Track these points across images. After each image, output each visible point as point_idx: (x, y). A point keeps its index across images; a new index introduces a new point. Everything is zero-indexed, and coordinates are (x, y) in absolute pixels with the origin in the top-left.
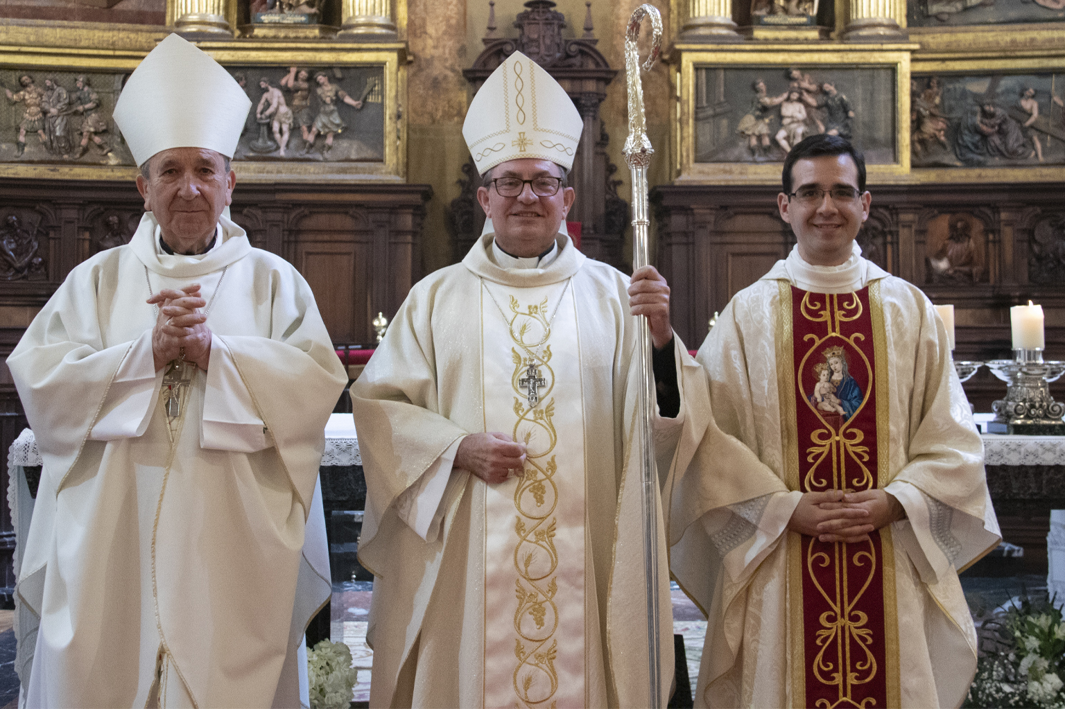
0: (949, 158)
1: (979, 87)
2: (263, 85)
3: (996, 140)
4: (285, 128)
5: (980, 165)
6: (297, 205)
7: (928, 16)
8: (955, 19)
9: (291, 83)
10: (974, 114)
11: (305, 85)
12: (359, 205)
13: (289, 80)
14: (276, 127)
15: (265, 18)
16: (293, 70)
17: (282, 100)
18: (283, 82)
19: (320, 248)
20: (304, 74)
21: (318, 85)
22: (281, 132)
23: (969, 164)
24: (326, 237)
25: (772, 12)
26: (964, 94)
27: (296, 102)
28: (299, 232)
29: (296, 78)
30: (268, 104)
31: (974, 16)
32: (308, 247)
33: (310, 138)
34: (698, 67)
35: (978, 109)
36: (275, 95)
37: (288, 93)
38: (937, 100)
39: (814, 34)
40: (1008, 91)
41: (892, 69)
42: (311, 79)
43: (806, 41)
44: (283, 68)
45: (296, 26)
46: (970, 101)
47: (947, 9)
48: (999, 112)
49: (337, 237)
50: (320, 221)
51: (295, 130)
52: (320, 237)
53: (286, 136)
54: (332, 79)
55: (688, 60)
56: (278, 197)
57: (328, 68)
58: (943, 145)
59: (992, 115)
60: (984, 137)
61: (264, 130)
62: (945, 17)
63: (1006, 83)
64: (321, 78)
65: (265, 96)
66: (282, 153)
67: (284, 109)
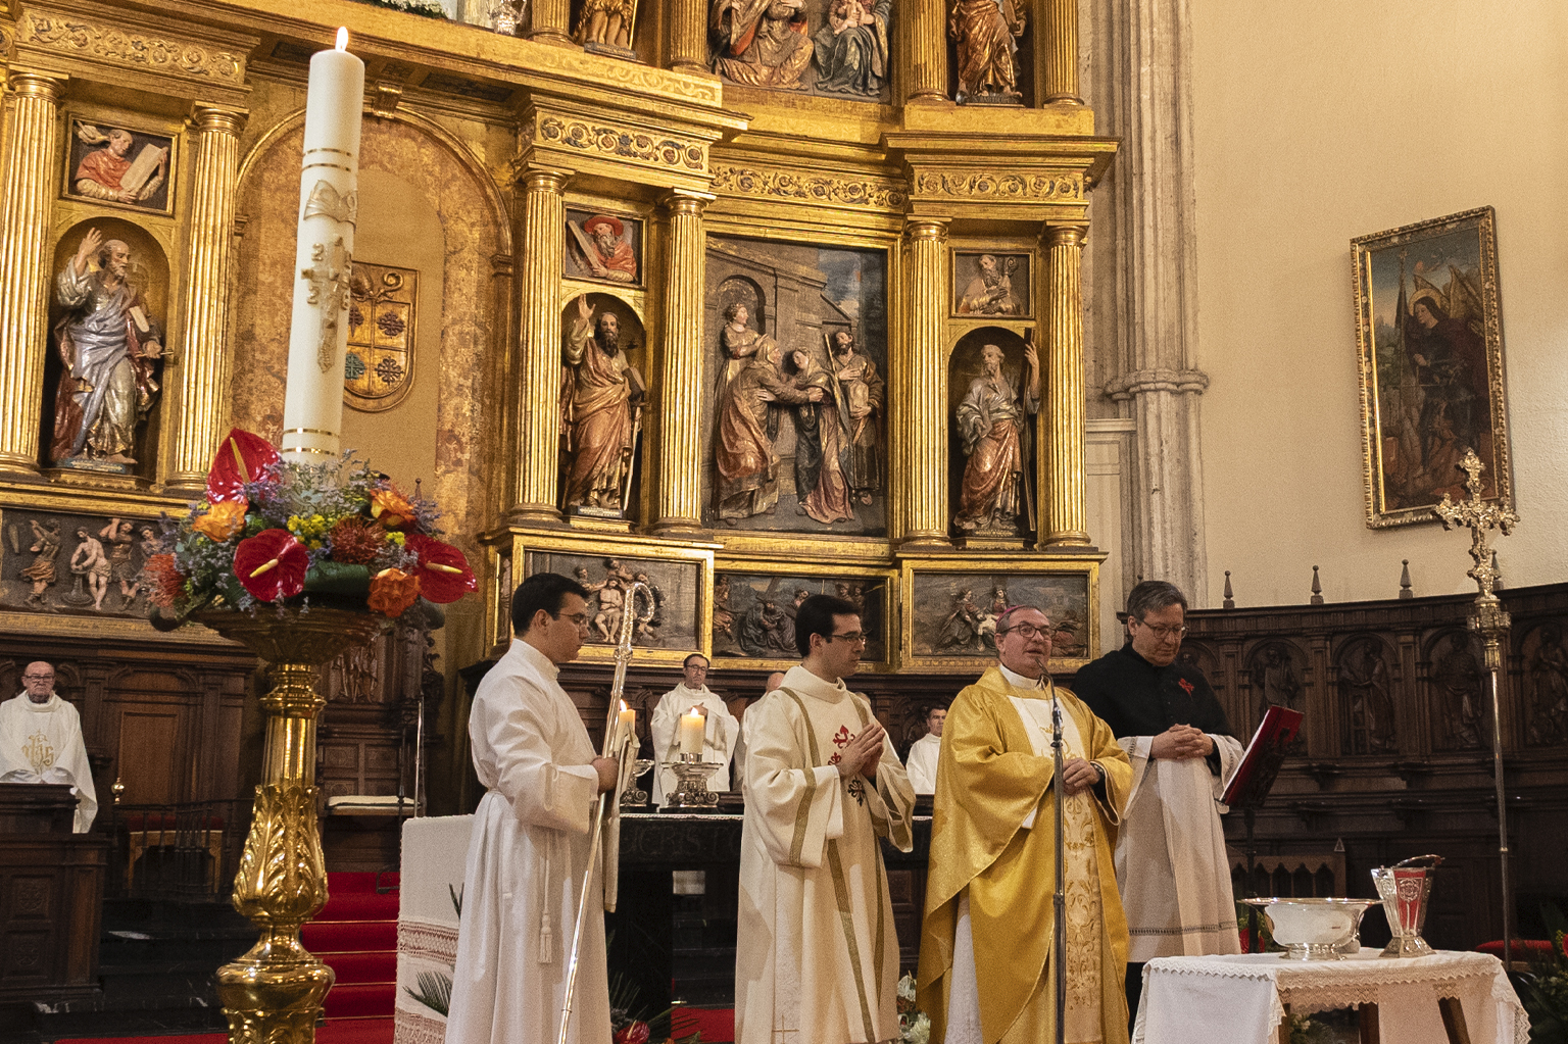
0: (735, 648)
1: (761, 586)
2: (81, 534)
3: (775, 634)
4: (103, 580)
5: (761, 656)
6: (122, 662)
7: (719, 520)
8: (741, 525)
9: (113, 535)
10: (758, 609)
11: (128, 538)
12: (191, 666)
13: (110, 531)
14: (92, 579)
15: (76, 464)
16: (116, 521)
17: (101, 552)
18: (103, 533)
19: (140, 708)
20: (128, 526)
21: (143, 538)
22: (98, 585)
23: (752, 655)
24: (148, 698)
25: (586, 504)
26: (749, 591)
27: (117, 555)
28: (119, 691)
29: (119, 530)
30: (84, 556)
31: (758, 524)
32: (129, 708)
33: (132, 593)
34: (527, 550)
35: (762, 606)
36: (93, 547)
37: (107, 544)
38: (726, 596)
39: (625, 528)
40: (785, 591)
41: (699, 565)
42: (136, 533)
43: (617, 533)
44: (104, 519)
45: (110, 475)
46: (753, 598)
47: (735, 514)
48: (779, 609)
49: (161, 698)
50: (146, 680)
51: (113, 584)
52: (141, 698)
53: (103, 591)
54: (158, 534)
55: (519, 543)
56: (101, 653)
57: (152, 522)
58: (729, 637)
59: (772, 612)
60: (765, 630)
61: (78, 582)
62: (734, 521)
63: (784, 584)
64: (147, 533)
65: (82, 546)
66: (97, 607)
67: (103, 561)
